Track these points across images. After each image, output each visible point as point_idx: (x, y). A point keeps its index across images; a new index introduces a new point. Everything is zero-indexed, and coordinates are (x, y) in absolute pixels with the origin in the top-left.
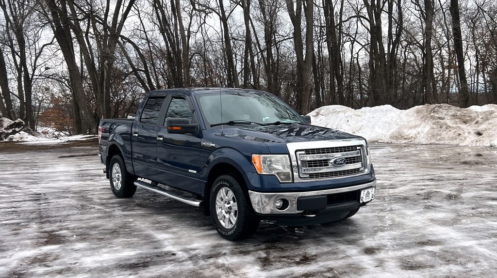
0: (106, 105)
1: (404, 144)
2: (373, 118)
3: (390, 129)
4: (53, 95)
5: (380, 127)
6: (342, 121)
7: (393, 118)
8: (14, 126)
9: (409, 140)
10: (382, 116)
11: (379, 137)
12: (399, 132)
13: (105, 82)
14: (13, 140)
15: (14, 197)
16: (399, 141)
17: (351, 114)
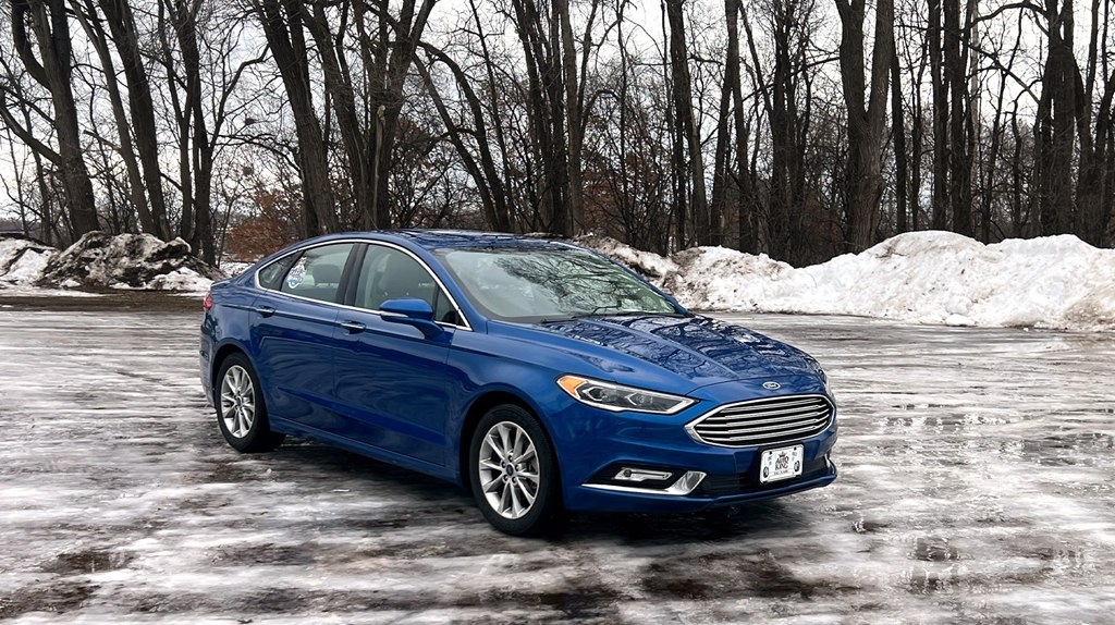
0: (378, 212)
1: (1098, 336)
2: (1028, 266)
3: (1067, 297)
4: (260, 185)
5: (1041, 290)
6: (949, 272)
7: (1076, 268)
8: (167, 255)
9: (1111, 326)
10: (1049, 263)
11: (1039, 316)
12: (1089, 305)
13: (377, 157)
14: (164, 288)
15: (155, 399)
16: (1085, 326)
17: (972, 254)
